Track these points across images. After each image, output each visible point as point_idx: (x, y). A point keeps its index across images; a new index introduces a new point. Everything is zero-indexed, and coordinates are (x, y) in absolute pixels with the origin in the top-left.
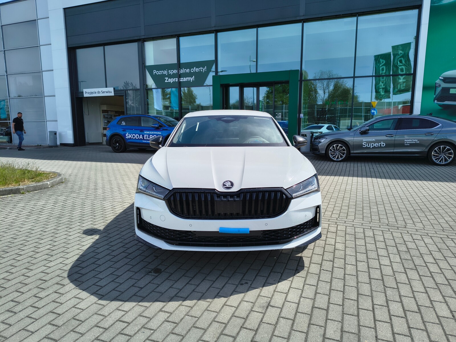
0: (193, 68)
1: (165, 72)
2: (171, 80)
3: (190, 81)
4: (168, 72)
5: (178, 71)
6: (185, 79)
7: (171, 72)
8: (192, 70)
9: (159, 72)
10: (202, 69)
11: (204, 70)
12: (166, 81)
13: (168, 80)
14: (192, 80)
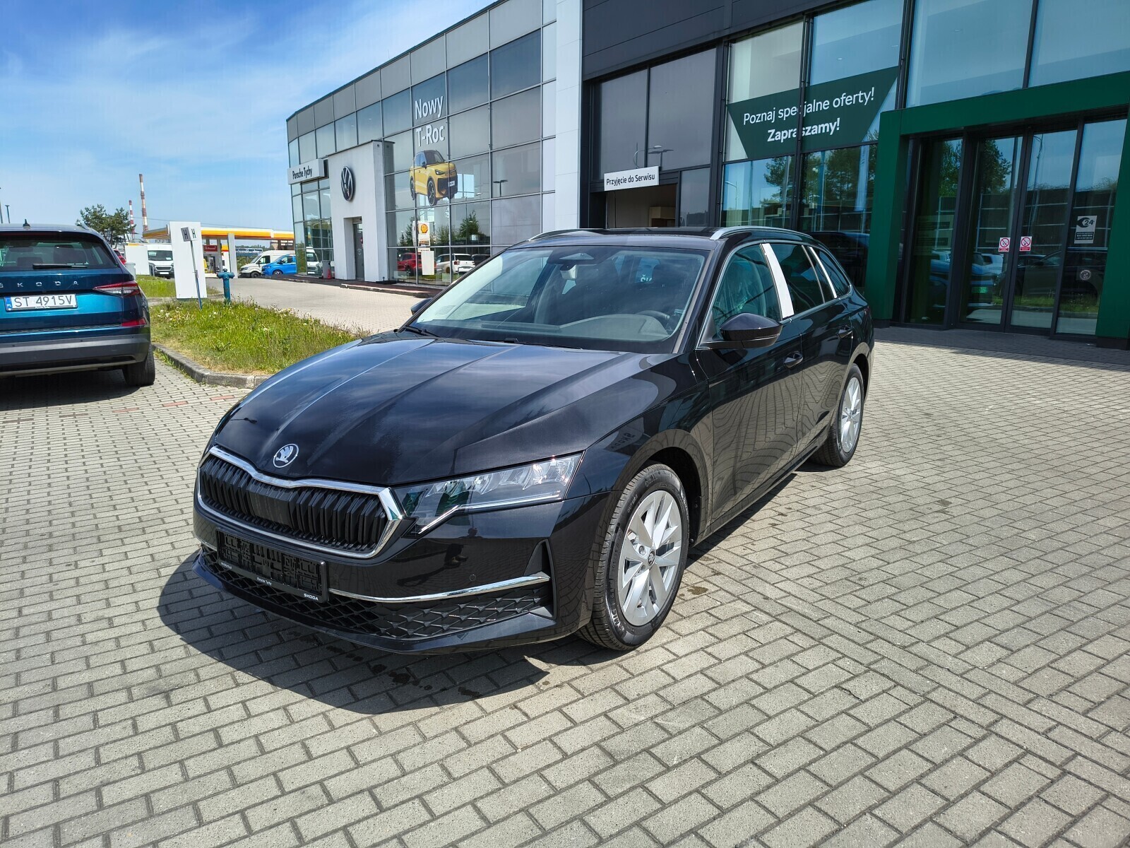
0: (840, 97)
1: (770, 116)
2: (782, 136)
3: (827, 134)
4: (777, 115)
5: (801, 110)
6: (815, 130)
7: (783, 115)
8: (836, 104)
9: (757, 117)
10: (863, 97)
11: (867, 99)
12: (770, 140)
13: (774, 137)
14: (833, 129)
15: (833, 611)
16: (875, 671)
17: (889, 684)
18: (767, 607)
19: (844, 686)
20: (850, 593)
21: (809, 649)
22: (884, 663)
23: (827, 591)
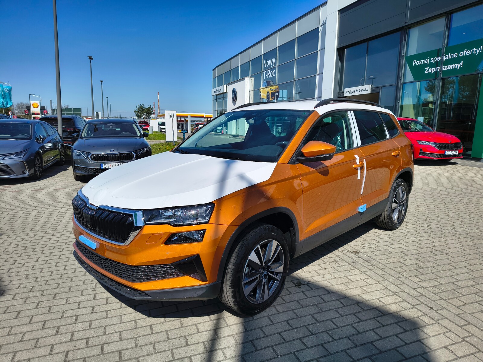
0: (463, 51)
1: (427, 61)
2: (432, 70)
3: (455, 69)
4: (430, 60)
5: (442, 58)
6: (450, 67)
7: (433, 60)
8: (461, 54)
9: (420, 62)
10: (476, 51)
11: (478, 52)
12: (426, 72)
13: (428, 71)
14: (459, 66)
15: (445, 306)
16: (467, 342)
17: (474, 350)
18: (410, 300)
19: (449, 347)
20: (456, 298)
21: (430, 325)
22: (473, 338)
23: (443, 295)
